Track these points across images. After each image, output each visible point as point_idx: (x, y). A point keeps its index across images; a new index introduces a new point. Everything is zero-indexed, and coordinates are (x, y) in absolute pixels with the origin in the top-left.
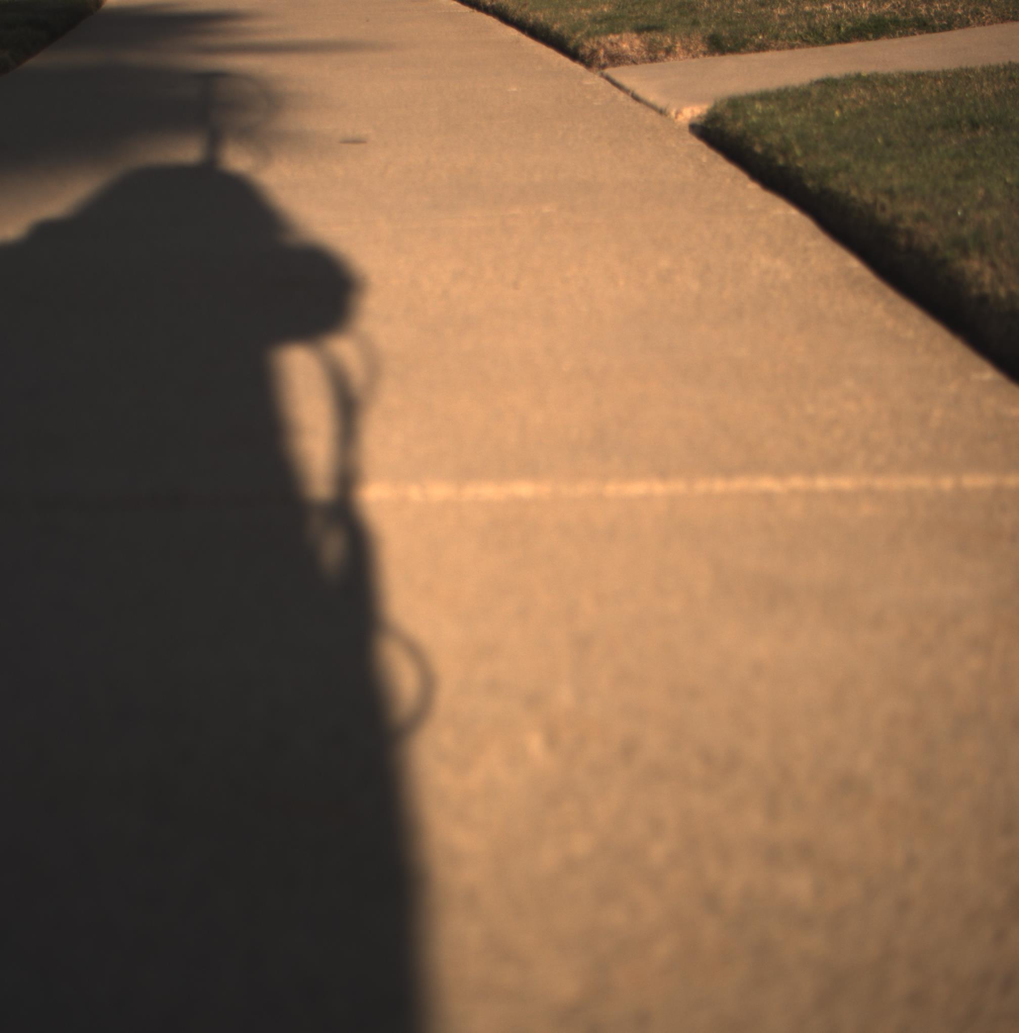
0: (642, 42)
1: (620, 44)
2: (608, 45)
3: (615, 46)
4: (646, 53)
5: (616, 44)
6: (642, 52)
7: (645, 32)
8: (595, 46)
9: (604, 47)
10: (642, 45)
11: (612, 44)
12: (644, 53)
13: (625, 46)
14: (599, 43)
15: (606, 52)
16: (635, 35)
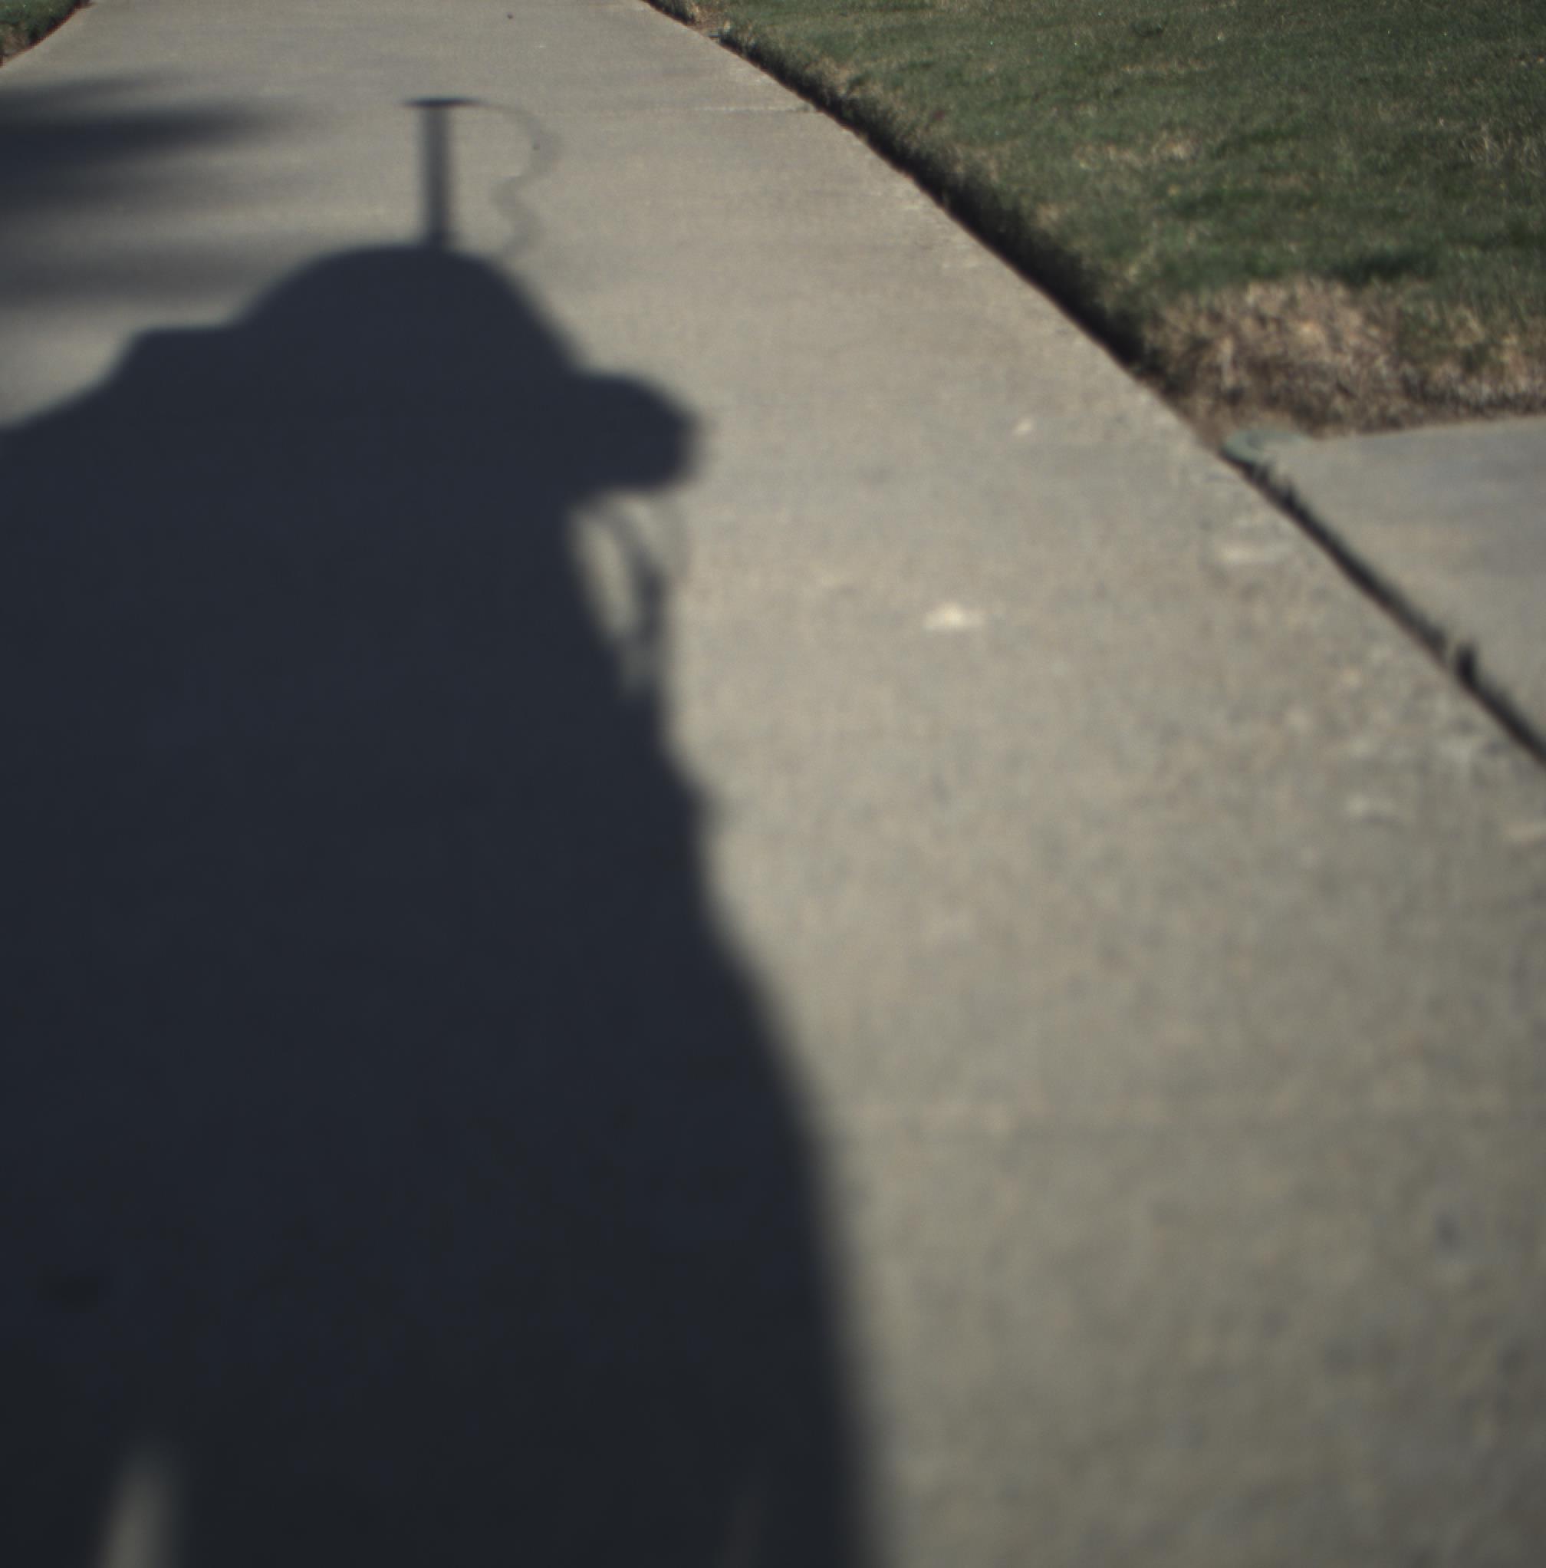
0: (1370, 319)
1: (1291, 324)
2: (1248, 326)
3: (1272, 328)
4: (1388, 363)
5: (1279, 321)
6: (1373, 358)
7: (1376, 282)
8: (1203, 327)
9: (1235, 332)
10: (1374, 332)
11: (1262, 320)
12: (1381, 363)
13: (1309, 332)
14: (1216, 317)
15: (1241, 348)
16: (1340, 292)
